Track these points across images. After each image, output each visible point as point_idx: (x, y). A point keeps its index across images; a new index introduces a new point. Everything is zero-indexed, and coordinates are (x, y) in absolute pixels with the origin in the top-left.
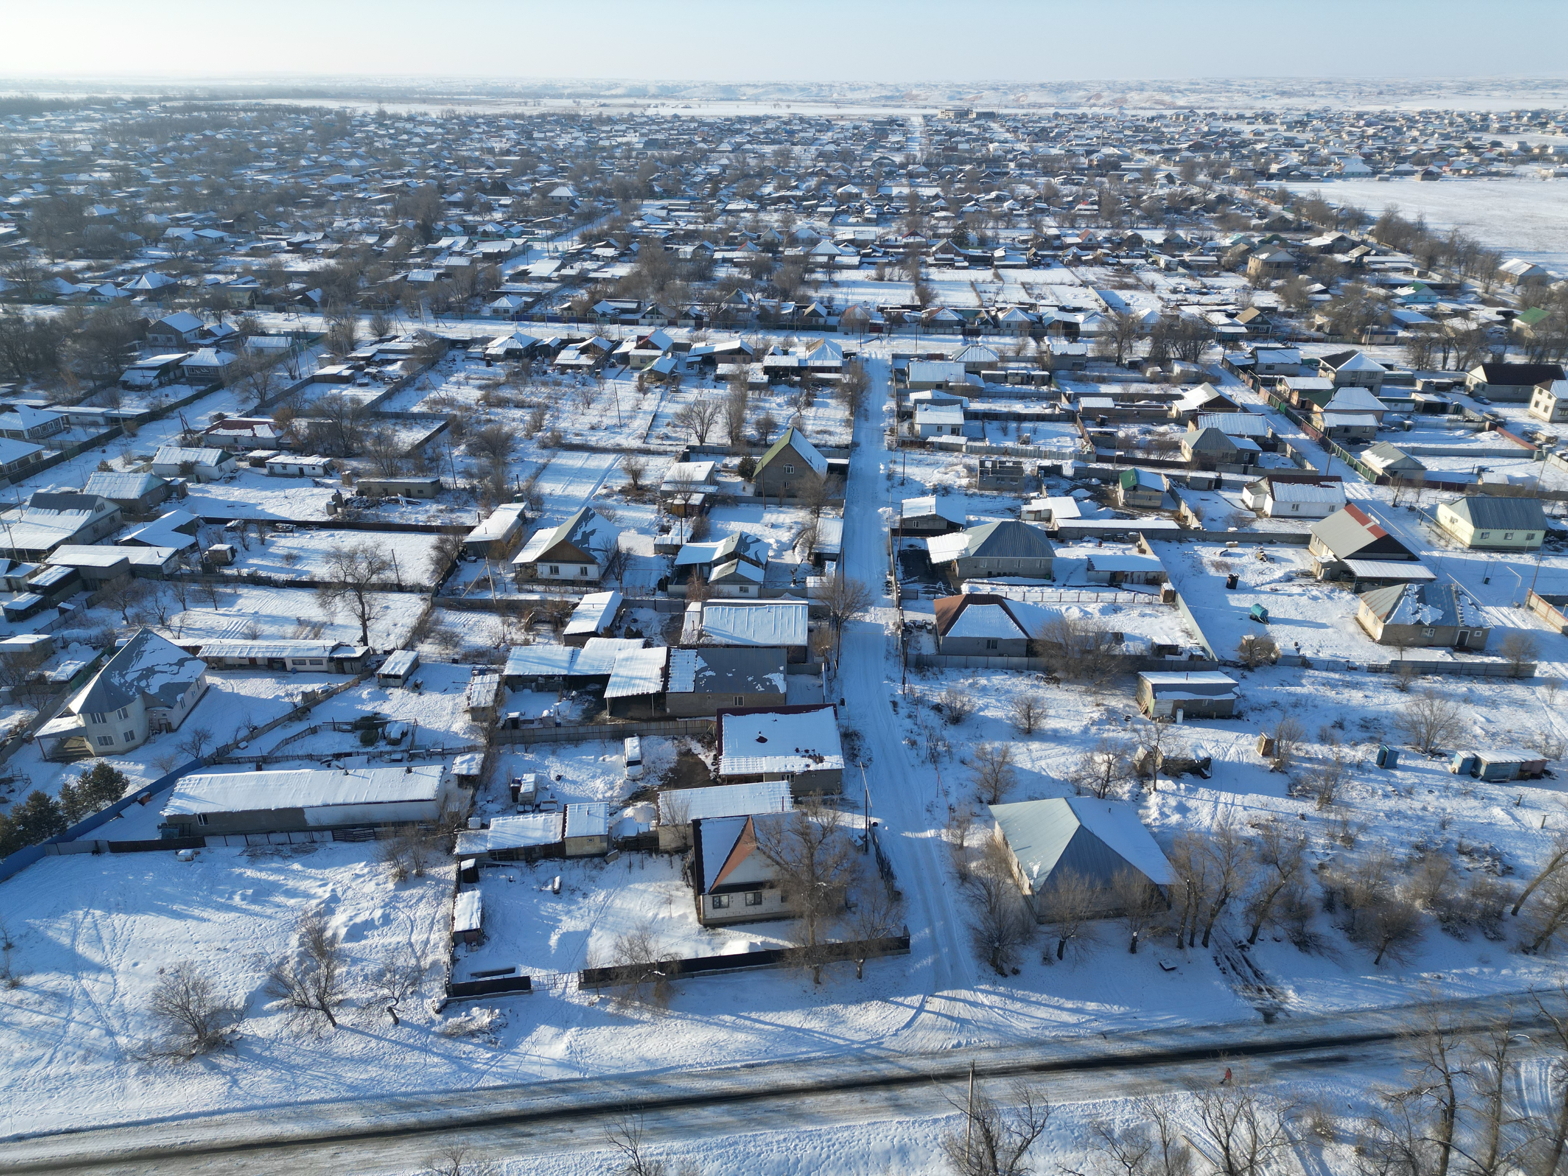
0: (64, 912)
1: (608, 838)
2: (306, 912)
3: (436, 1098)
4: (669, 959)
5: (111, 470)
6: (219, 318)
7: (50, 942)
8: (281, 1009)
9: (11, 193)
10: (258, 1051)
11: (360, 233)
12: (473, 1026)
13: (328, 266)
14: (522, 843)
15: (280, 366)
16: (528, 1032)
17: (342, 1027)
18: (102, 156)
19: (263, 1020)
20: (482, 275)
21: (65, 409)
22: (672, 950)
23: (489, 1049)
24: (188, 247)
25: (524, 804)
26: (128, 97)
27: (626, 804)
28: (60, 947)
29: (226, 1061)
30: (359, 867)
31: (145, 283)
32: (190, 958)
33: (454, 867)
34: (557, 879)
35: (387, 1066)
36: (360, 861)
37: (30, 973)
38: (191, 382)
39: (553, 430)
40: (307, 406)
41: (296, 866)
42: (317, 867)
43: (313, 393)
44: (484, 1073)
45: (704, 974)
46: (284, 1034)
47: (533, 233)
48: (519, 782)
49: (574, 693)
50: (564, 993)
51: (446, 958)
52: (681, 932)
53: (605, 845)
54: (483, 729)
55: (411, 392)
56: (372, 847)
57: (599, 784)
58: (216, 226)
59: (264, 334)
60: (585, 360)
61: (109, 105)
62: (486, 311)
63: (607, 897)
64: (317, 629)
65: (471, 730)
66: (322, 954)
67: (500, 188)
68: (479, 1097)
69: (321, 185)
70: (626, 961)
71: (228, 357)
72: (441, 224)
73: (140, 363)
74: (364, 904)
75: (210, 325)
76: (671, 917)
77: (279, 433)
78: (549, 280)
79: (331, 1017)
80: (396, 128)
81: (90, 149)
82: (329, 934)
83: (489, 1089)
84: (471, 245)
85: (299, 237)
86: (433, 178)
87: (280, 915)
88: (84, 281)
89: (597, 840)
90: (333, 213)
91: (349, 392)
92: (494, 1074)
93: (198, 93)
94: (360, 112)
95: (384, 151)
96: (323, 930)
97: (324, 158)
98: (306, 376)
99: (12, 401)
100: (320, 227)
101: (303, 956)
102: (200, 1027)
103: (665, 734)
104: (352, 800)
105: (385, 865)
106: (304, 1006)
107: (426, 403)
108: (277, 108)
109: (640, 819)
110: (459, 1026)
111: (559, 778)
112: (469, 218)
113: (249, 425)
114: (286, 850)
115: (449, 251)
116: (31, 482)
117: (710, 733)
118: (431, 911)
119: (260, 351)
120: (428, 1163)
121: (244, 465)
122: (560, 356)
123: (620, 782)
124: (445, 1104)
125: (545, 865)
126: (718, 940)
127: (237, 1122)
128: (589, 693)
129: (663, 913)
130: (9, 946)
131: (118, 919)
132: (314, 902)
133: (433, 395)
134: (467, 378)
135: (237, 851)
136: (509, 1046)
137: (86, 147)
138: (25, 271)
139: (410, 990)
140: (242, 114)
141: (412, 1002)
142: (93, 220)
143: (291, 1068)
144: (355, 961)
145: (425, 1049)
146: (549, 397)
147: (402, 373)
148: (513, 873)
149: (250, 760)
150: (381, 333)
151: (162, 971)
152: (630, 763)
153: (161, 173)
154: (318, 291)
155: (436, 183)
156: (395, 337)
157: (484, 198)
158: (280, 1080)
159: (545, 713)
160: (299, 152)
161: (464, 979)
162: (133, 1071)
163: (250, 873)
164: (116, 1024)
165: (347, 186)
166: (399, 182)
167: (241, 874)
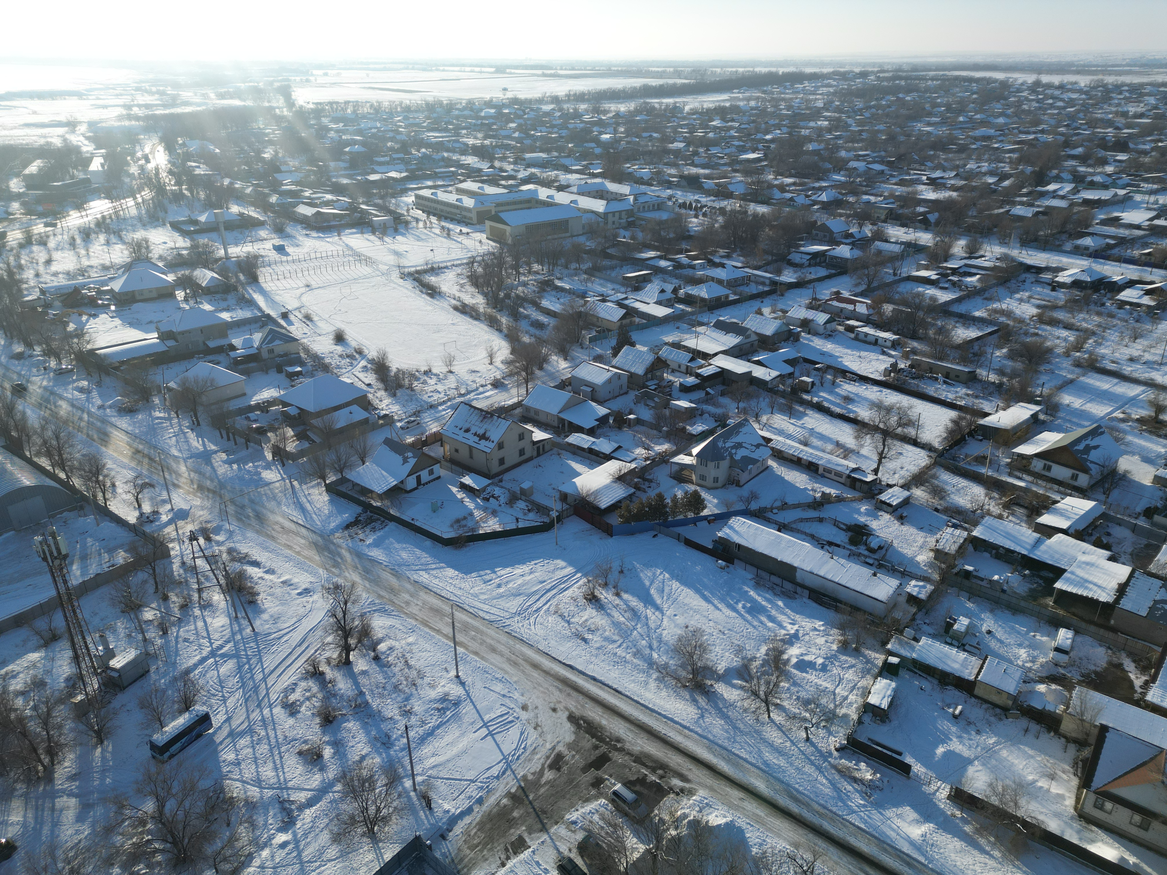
0: (652, 566)
1: (1015, 699)
2: (776, 636)
3: (816, 807)
4: (1034, 822)
5: (762, 314)
6: (861, 226)
7: (640, 580)
8: (742, 688)
9: (767, 133)
10: (721, 706)
11: (985, 174)
12: (857, 775)
13: (950, 197)
14: (941, 666)
15: (889, 265)
16: (897, 805)
17: (773, 721)
18: (827, 110)
19: (729, 688)
20: (1075, 217)
21: (751, 271)
22: (1041, 817)
23: (863, 798)
24: (859, 176)
25: (953, 638)
26: (857, 70)
27: (1042, 681)
28: (644, 585)
29: (702, 701)
30: (819, 624)
31: (824, 197)
32: (704, 627)
33: (883, 657)
34: (960, 708)
35: (791, 764)
36: (821, 620)
37: (626, 592)
38: (828, 266)
39: (1091, 353)
40: (897, 297)
41: (780, 603)
42: (793, 610)
43: (905, 288)
44: (854, 812)
45: (1064, 854)
46: (739, 704)
47: (1138, 186)
48: (955, 620)
49: (1027, 572)
50: (934, 794)
51: (855, 717)
52: (1054, 807)
53: (1010, 703)
54: (940, 568)
55: (979, 300)
56: (831, 614)
57: (1023, 653)
58: (882, 162)
59: (887, 241)
60: (1147, 301)
61: (844, 76)
62: (1068, 246)
63: (997, 743)
64: (847, 452)
65: (930, 565)
66: (777, 668)
67: (1121, 146)
68: (845, 826)
69: (968, 137)
70: (995, 801)
71: (857, 253)
72: (1055, 172)
73: (802, 249)
74: (813, 650)
75: (853, 230)
76: (1048, 791)
77: (871, 311)
78: (1138, 227)
79: (768, 710)
80: (1045, 95)
81: (822, 105)
82: (785, 657)
83: (854, 825)
84: (1075, 191)
85: (937, 174)
86: (1062, 134)
87: (761, 629)
88: (789, 191)
89: (1005, 696)
90: (969, 158)
91: (931, 291)
92: (861, 818)
93: (905, 67)
94: (1020, 81)
95: (1029, 112)
96: (782, 652)
97: (978, 116)
98: (904, 275)
99: (725, 261)
100: (957, 167)
101: (765, 663)
102: (695, 672)
103: (1101, 641)
104: (829, 577)
105: (835, 631)
106: (755, 694)
107: (988, 310)
108: (957, 78)
109: (1050, 698)
110: (848, 768)
111: (989, 632)
112: (1082, 169)
113: (853, 302)
114: (778, 589)
115: (1054, 195)
116: (717, 312)
117: (1149, 659)
118: (856, 679)
119: (879, 252)
120: (796, 846)
121: (841, 328)
122: (1123, 293)
123: (1042, 660)
124: (821, 815)
125: (952, 693)
126: (1088, 835)
127: (696, 741)
128: (1041, 577)
129: (1043, 783)
130: (621, 572)
131: (675, 584)
132: (783, 632)
133: (996, 305)
134: (1030, 297)
135: (750, 576)
136: (879, 805)
137: (820, 104)
138: (759, 182)
139: (823, 724)
140: (930, 83)
141: (822, 732)
142: (808, 152)
143: (735, 728)
144: (795, 684)
145: (819, 768)
146: (1099, 325)
147: (977, 284)
148: (925, 684)
149: (776, 523)
150: (972, 252)
151: (687, 627)
152: (1057, 649)
153: (860, 123)
154: (936, 215)
155: (1063, 138)
156: (983, 256)
157: (1102, 153)
158: (727, 732)
159: (996, 577)
160: (961, 111)
161: (863, 739)
162: (654, 676)
163: (752, 593)
164: (655, 644)
165: (988, 138)
166: (1031, 137)
167: (747, 592)
